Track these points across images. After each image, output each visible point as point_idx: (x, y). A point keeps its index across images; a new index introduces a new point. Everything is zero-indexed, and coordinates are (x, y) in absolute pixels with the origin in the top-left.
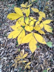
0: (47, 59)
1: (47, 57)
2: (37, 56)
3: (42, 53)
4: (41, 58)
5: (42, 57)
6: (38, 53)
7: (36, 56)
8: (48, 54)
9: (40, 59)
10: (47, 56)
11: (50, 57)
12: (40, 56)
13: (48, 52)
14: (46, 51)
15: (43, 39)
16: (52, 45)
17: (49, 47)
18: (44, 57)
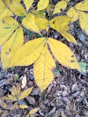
0: (75, 98)
1: (75, 95)
2: (53, 91)
3: (64, 86)
4: (62, 96)
5: (65, 93)
6: (55, 86)
7: (51, 91)
8: (78, 89)
9: (60, 97)
10: (75, 92)
11: (81, 94)
12: (61, 92)
13: (77, 82)
14: (72, 81)
15: (73, 56)
16: (86, 69)
17: (79, 74)
18: (67, 94)
